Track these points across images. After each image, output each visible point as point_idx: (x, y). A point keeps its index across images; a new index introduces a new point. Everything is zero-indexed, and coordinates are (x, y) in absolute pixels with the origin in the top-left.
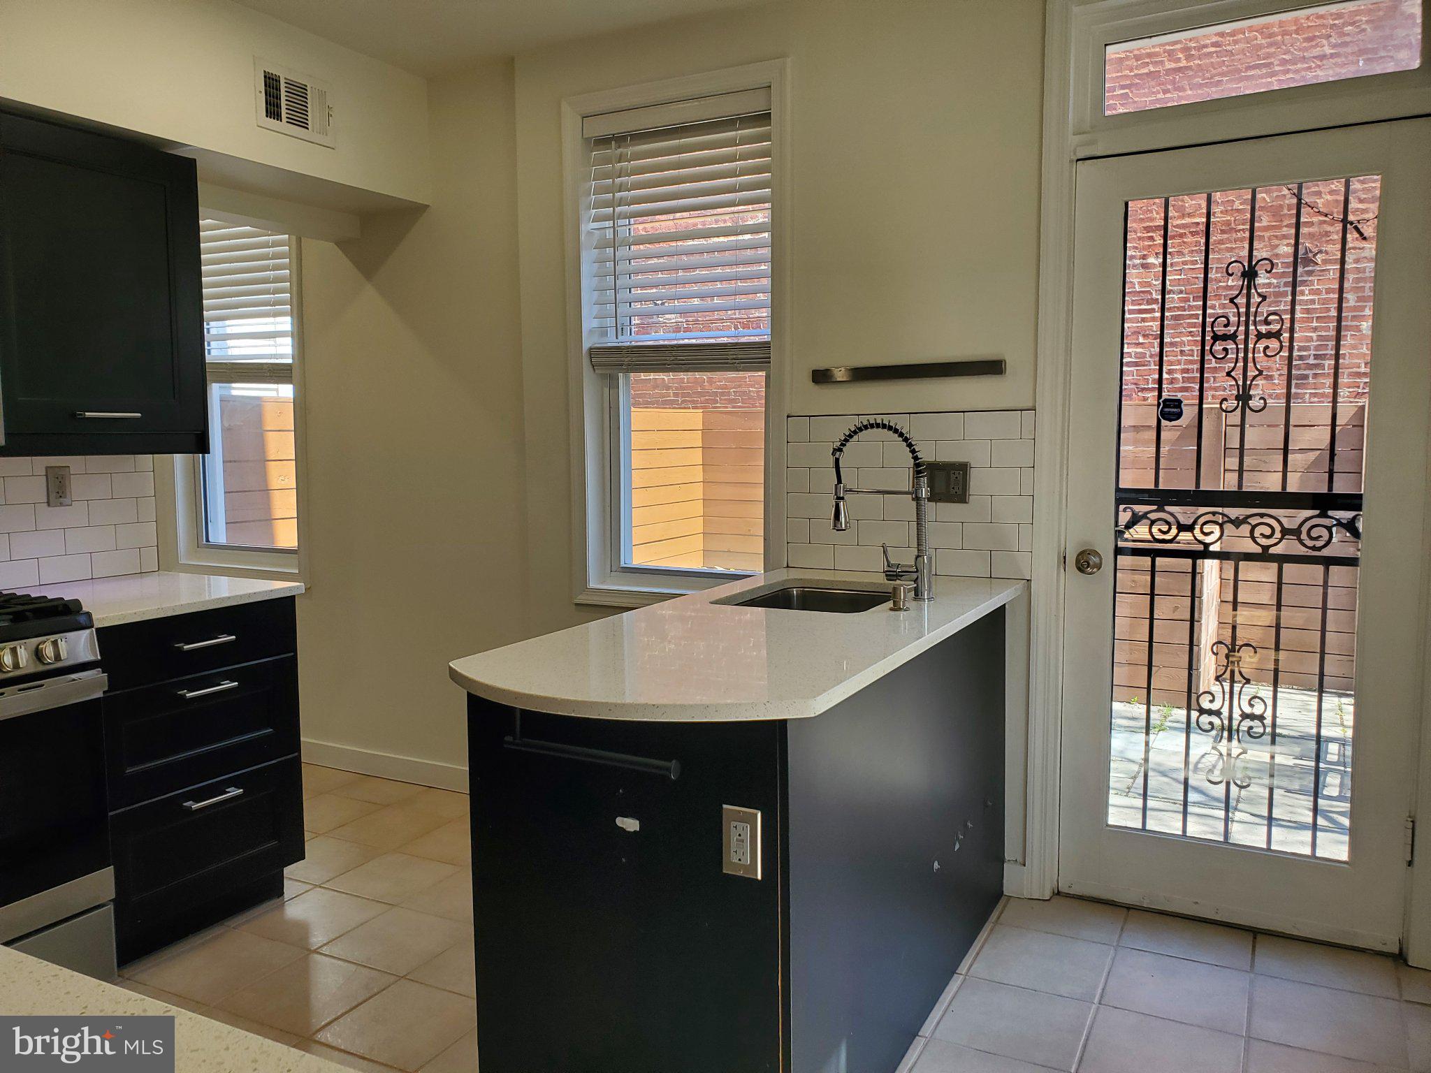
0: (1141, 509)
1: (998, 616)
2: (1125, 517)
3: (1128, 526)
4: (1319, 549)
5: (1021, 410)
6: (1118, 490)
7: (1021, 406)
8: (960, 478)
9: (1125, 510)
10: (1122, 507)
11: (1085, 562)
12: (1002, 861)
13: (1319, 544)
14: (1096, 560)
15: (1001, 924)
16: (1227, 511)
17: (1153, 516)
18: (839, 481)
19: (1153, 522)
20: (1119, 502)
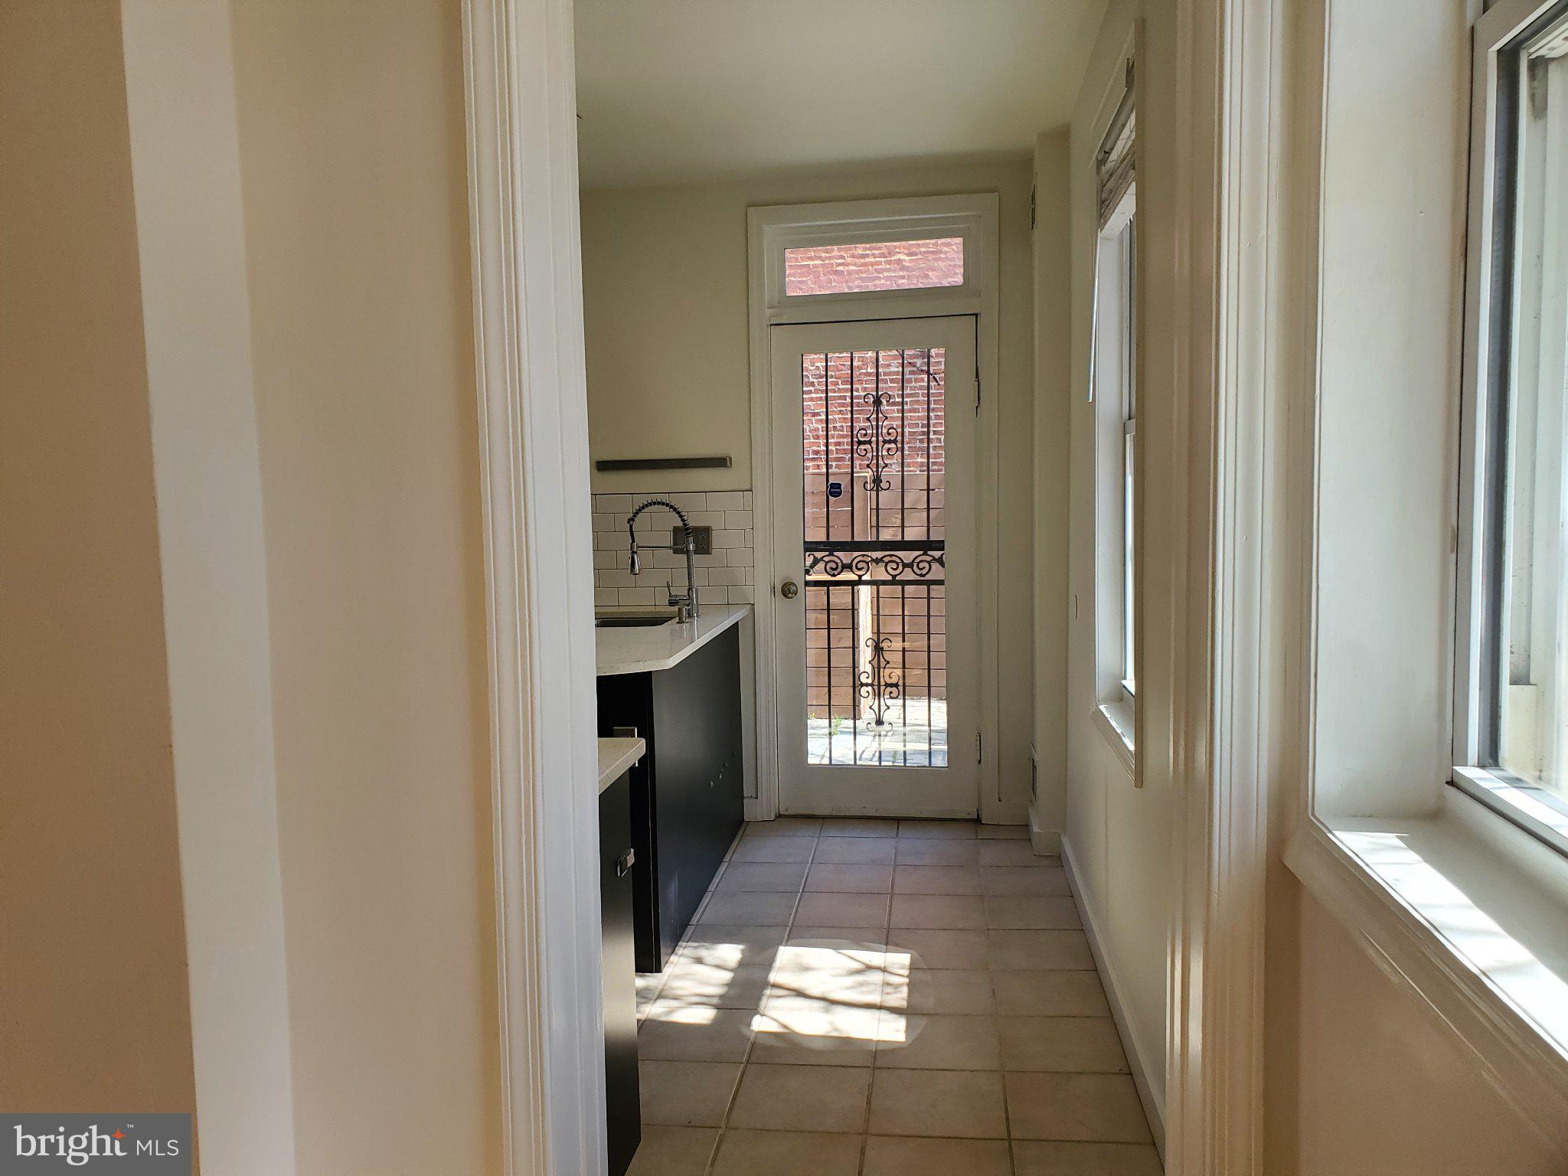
0: (819, 555)
1: (734, 629)
2: (809, 561)
3: (812, 567)
4: (924, 575)
5: (743, 491)
6: (805, 542)
7: (742, 488)
8: (705, 537)
9: (809, 556)
10: (807, 554)
11: (788, 590)
12: (743, 798)
13: (924, 572)
14: (794, 588)
15: (747, 836)
16: (869, 553)
17: (826, 559)
18: (633, 541)
19: (827, 563)
20: (806, 550)
